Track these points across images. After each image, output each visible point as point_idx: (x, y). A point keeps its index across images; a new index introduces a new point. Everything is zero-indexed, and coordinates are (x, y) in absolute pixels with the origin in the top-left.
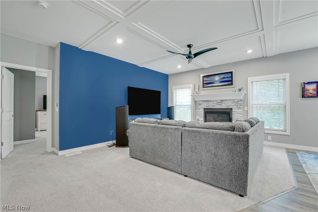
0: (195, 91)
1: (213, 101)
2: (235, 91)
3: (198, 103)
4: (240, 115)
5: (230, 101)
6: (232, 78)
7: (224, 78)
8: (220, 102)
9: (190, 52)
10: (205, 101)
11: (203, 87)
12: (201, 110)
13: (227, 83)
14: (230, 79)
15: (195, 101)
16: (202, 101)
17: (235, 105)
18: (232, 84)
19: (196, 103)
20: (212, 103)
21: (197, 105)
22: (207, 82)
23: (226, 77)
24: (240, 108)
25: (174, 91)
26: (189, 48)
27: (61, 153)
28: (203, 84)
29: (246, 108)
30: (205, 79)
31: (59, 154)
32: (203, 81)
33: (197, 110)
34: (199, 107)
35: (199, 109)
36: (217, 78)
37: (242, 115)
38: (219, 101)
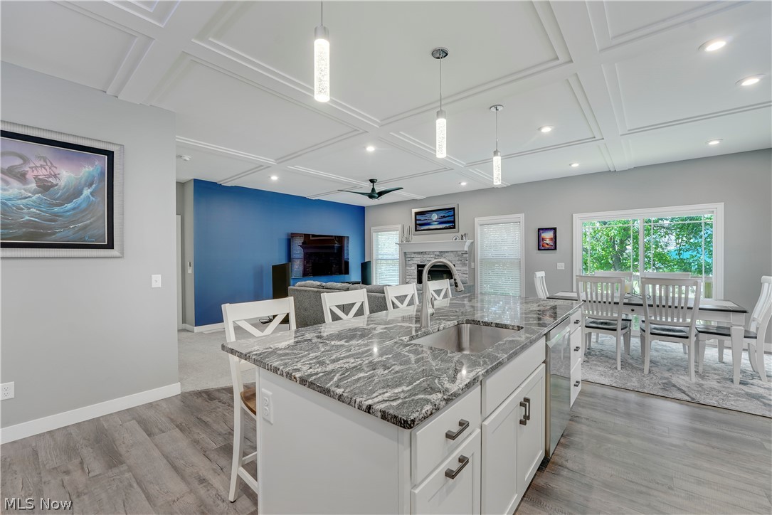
0: (404, 237)
1: (429, 253)
2: (456, 239)
3: (408, 256)
4: (465, 276)
5: (452, 254)
6: (454, 218)
7: (444, 217)
8: (438, 255)
9: (373, 190)
10: (418, 253)
11: (416, 230)
12: (413, 268)
13: (447, 225)
14: (451, 219)
15: (405, 253)
16: (415, 253)
17: (459, 260)
18: (454, 228)
19: (406, 256)
20: (429, 256)
21: (408, 259)
22: (421, 222)
23: (446, 215)
24: (465, 265)
25: (374, 235)
26: (372, 184)
27: (198, 329)
28: (416, 224)
29: (472, 264)
30: (418, 217)
31: (195, 331)
32: (416, 220)
33: (408, 268)
34: (410, 262)
35: (411, 266)
36: (435, 217)
37: (467, 276)
38: (438, 253)
